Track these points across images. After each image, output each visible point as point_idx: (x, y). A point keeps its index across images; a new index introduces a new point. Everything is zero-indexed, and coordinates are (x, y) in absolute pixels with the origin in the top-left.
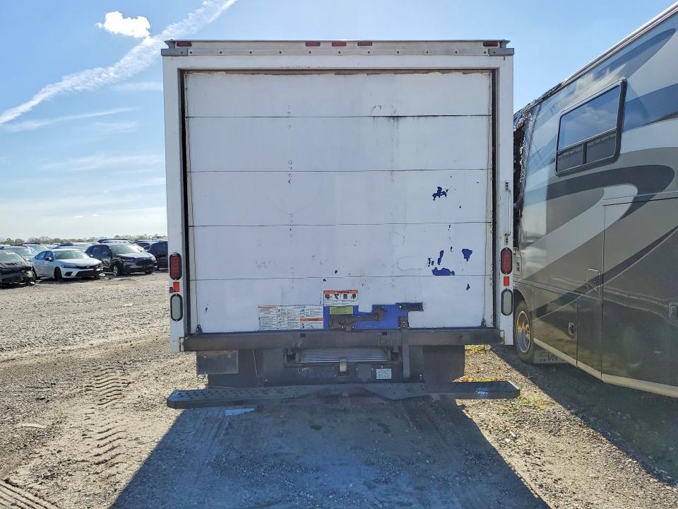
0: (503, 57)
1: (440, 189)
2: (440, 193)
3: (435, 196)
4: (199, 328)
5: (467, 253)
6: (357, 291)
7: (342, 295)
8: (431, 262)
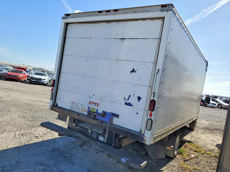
0: (167, 12)
1: (133, 69)
2: (133, 71)
3: (131, 72)
4: (57, 104)
5: (139, 98)
6: (99, 104)
7: (94, 104)
8: (125, 99)
